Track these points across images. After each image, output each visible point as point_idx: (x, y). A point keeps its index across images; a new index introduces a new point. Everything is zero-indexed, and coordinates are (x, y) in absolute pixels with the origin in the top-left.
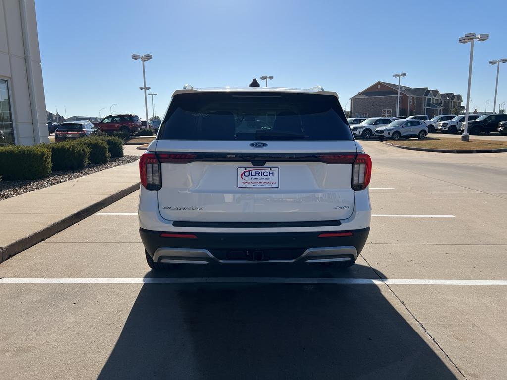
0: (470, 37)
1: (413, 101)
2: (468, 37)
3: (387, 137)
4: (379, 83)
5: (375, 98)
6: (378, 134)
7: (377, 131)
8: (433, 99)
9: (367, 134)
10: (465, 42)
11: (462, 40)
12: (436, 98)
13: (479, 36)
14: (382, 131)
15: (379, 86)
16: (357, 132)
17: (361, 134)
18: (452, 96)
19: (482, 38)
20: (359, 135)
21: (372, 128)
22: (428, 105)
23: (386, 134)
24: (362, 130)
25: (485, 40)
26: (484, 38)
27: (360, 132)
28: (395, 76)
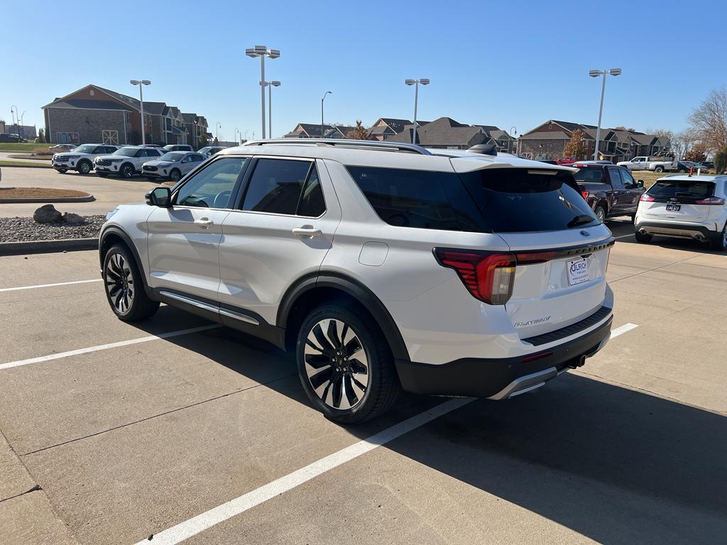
0: (261, 51)
1: (148, 120)
2: (258, 51)
3: (163, 177)
4: (91, 87)
5: (88, 111)
6: (148, 172)
7: (146, 168)
8: (175, 121)
9: (128, 171)
10: (253, 56)
11: (249, 53)
12: (177, 119)
13: (269, 51)
14: (154, 168)
15: (92, 93)
16: (111, 168)
17: (118, 170)
18: (193, 117)
19: (273, 55)
20: (113, 173)
21: (134, 161)
22: (169, 128)
23: (160, 172)
24: (119, 165)
25: (276, 57)
26: (275, 55)
27: (116, 167)
28: (134, 83)
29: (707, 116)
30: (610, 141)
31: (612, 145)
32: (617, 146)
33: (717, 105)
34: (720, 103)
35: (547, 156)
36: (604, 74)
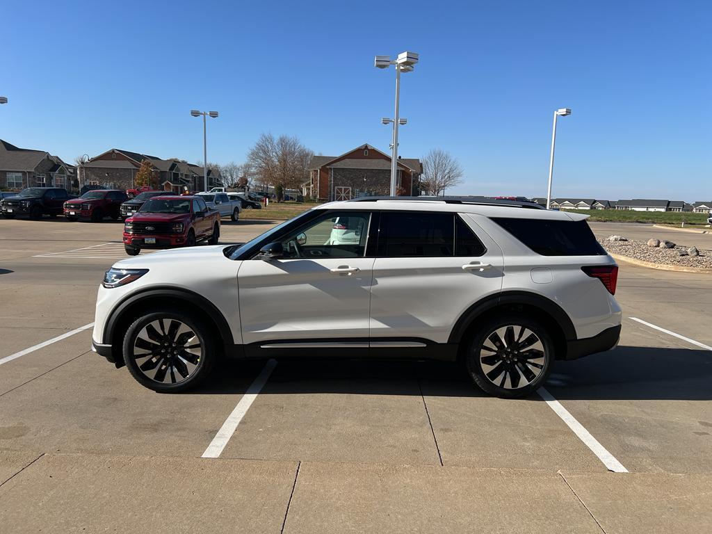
29: (262, 155)
30: (174, 171)
31: (176, 175)
32: (180, 176)
33: (268, 147)
34: (269, 146)
35: (115, 185)
36: (205, 114)
